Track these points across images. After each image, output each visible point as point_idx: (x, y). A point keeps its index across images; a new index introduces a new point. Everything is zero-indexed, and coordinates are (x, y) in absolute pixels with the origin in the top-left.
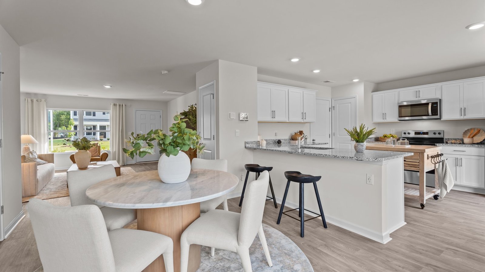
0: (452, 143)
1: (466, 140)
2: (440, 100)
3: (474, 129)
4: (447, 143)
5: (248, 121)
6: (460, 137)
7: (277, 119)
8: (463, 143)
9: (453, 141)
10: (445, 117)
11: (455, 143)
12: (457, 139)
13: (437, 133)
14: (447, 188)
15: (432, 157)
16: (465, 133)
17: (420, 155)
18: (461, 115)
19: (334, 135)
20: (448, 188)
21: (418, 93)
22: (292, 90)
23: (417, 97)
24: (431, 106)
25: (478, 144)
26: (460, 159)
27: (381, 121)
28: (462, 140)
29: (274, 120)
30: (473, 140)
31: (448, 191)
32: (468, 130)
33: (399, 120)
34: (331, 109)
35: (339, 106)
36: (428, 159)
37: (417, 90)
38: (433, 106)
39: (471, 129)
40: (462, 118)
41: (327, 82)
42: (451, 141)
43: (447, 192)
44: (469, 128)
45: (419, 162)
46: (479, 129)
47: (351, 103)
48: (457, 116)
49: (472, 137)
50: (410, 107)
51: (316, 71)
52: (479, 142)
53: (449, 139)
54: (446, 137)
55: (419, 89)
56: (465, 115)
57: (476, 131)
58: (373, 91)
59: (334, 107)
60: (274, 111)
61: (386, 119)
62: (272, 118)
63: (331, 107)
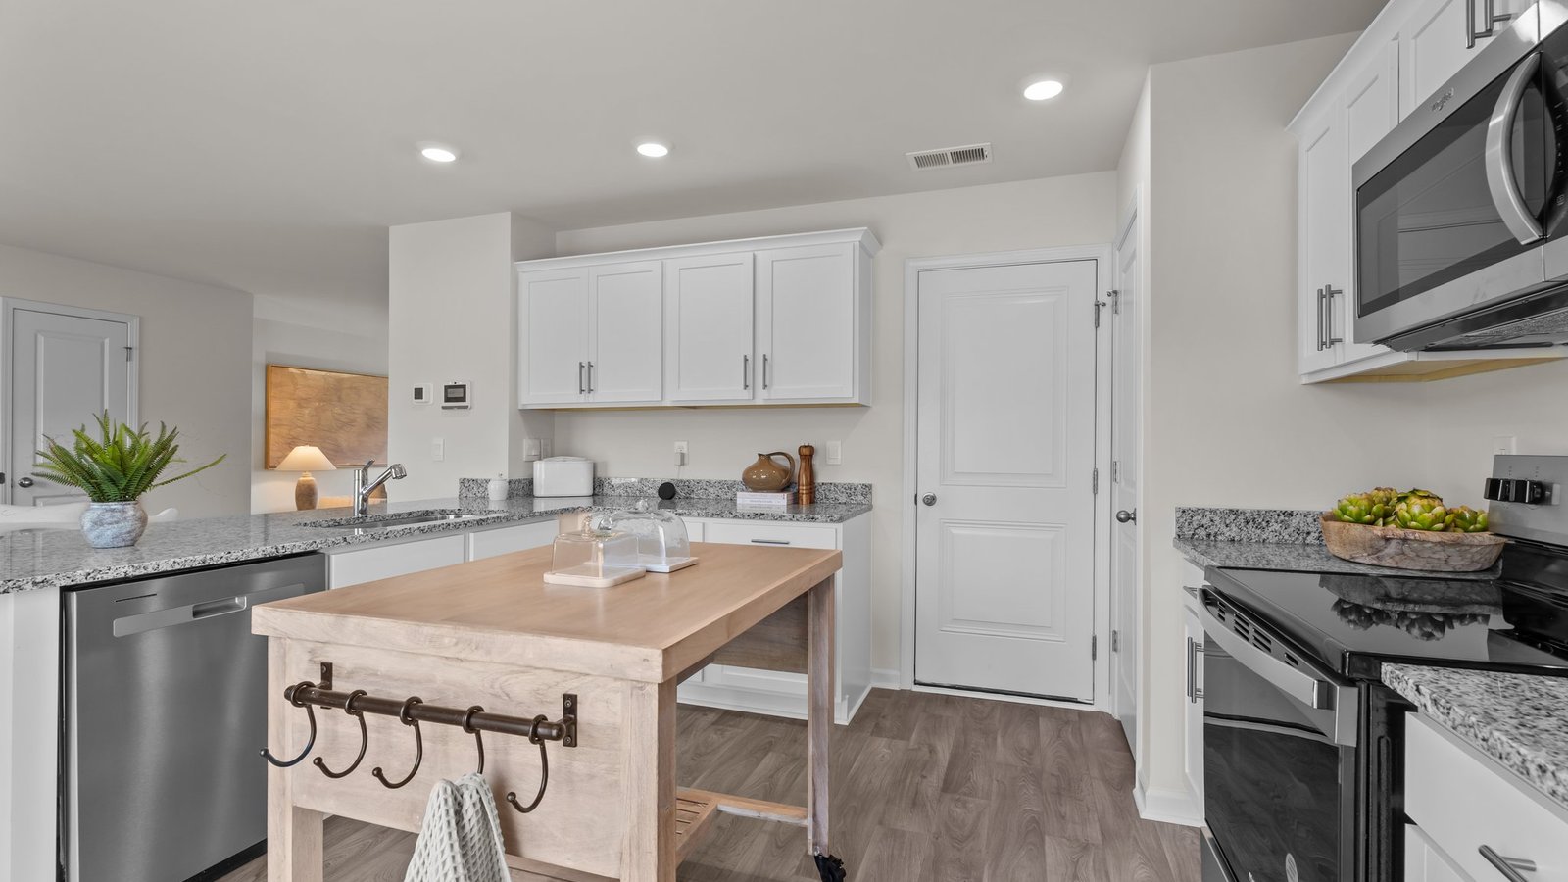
5: (467, 407)
19: (1115, 480)
23: (1473, 41)
27: (1325, 361)
59: (1115, 292)
60: (590, 366)
61: (1340, 340)
62: (582, 391)
63: (1103, 298)
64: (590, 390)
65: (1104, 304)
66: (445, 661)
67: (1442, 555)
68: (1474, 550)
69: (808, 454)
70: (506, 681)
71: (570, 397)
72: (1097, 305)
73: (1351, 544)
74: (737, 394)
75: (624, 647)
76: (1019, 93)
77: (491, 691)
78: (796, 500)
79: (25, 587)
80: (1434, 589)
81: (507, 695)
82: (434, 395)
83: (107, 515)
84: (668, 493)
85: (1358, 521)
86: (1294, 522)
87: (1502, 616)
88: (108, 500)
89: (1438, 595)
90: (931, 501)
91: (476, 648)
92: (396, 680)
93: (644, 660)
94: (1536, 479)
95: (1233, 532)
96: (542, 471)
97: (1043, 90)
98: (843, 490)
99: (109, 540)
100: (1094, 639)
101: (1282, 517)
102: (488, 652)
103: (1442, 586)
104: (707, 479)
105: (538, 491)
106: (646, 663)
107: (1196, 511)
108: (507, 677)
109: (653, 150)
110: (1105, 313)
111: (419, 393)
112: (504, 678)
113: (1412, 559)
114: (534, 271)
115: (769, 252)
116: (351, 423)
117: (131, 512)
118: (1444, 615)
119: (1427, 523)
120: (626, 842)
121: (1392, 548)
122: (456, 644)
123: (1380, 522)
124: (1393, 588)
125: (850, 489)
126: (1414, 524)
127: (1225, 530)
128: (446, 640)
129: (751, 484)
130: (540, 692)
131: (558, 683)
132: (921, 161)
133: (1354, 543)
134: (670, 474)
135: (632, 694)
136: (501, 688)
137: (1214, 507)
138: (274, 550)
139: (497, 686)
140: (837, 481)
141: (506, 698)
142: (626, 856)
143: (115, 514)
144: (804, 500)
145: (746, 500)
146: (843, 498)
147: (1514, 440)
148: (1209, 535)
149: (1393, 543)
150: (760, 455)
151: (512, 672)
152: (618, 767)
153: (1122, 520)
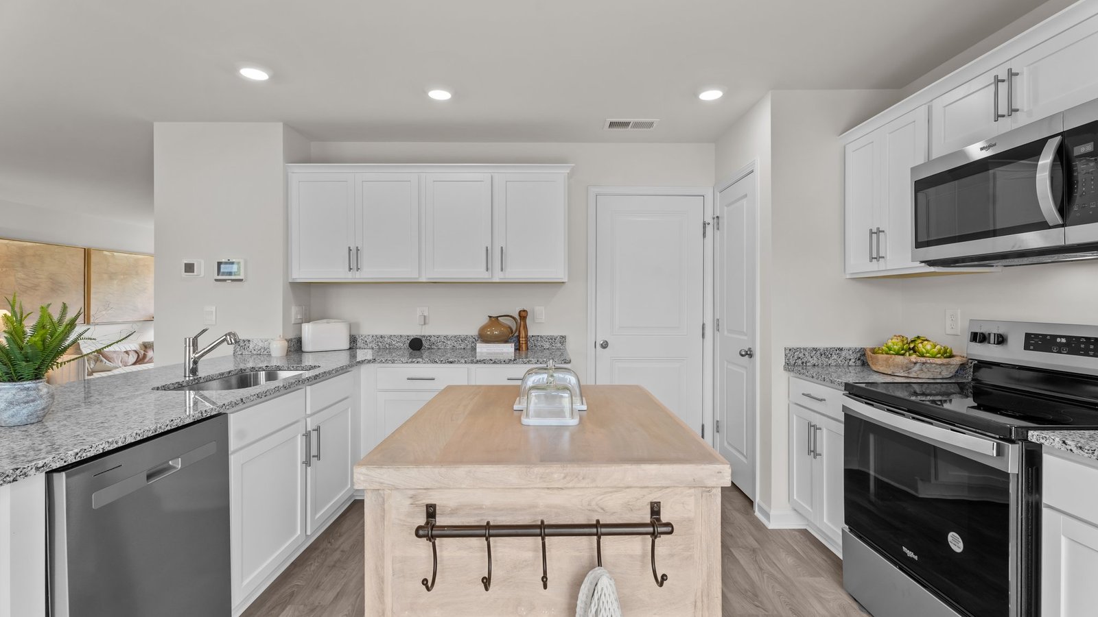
5: (241, 280)
19: (718, 329)
23: (998, 117)
27: (869, 267)
29: (358, 277)
35: (727, 213)
37: (1003, 70)
47: (746, 195)
58: (847, 130)
59: (718, 217)
60: (358, 250)
61: (883, 257)
62: (350, 269)
63: (709, 219)
64: (358, 269)
65: (709, 224)
66: (546, 491)
67: (939, 370)
68: (952, 366)
69: (523, 315)
70: (601, 500)
71: (339, 273)
72: (704, 224)
73: (894, 366)
74: (479, 274)
75: (703, 466)
76: (696, 95)
77: (589, 508)
78: (518, 349)
79: (29, 473)
80: (936, 388)
81: (602, 509)
82: (205, 269)
83: (23, 394)
84: (416, 345)
85: (898, 354)
86: (843, 354)
87: (972, 399)
88: (20, 379)
89: (938, 391)
90: (605, 345)
91: (583, 479)
92: (502, 510)
93: (718, 472)
94: (998, 333)
95: (814, 361)
96: (308, 330)
97: (711, 95)
98: (547, 340)
99: (24, 418)
100: (703, 426)
101: (838, 352)
102: (594, 480)
103: (938, 386)
104: (445, 334)
105: (307, 347)
106: (720, 474)
107: (796, 350)
108: (603, 496)
109: (440, 95)
110: (709, 229)
111: (189, 268)
112: (600, 498)
113: (926, 373)
114: (302, 173)
115: (503, 174)
116: (35, 287)
117: (45, 390)
118: (941, 401)
119: (934, 354)
120: (699, 594)
121: (917, 367)
122: (565, 478)
123: (907, 354)
124: (917, 389)
125: (552, 339)
126: (928, 355)
127: (811, 359)
128: (556, 476)
129: (484, 337)
130: (630, 504)
131: (644, 496)
132: (612, 125)
133: (896, 365)
134: (415, 332)
135: (702, 496)
136: (597, 505)
137: (805, 347)
138: (200, 414)
139: (593, 503)
140: (542, 334)
141: (602, 511)
142: (699, 604)
143: (31, 393)
144: (524, 348)
145: (483, 349)
146: (547, 345)
147: (959, 311)
148: (803, 363)
149: (918, 365)
150: (490, 317)
151: (606, 493)
152: (692, 545)
153: (742, 355)
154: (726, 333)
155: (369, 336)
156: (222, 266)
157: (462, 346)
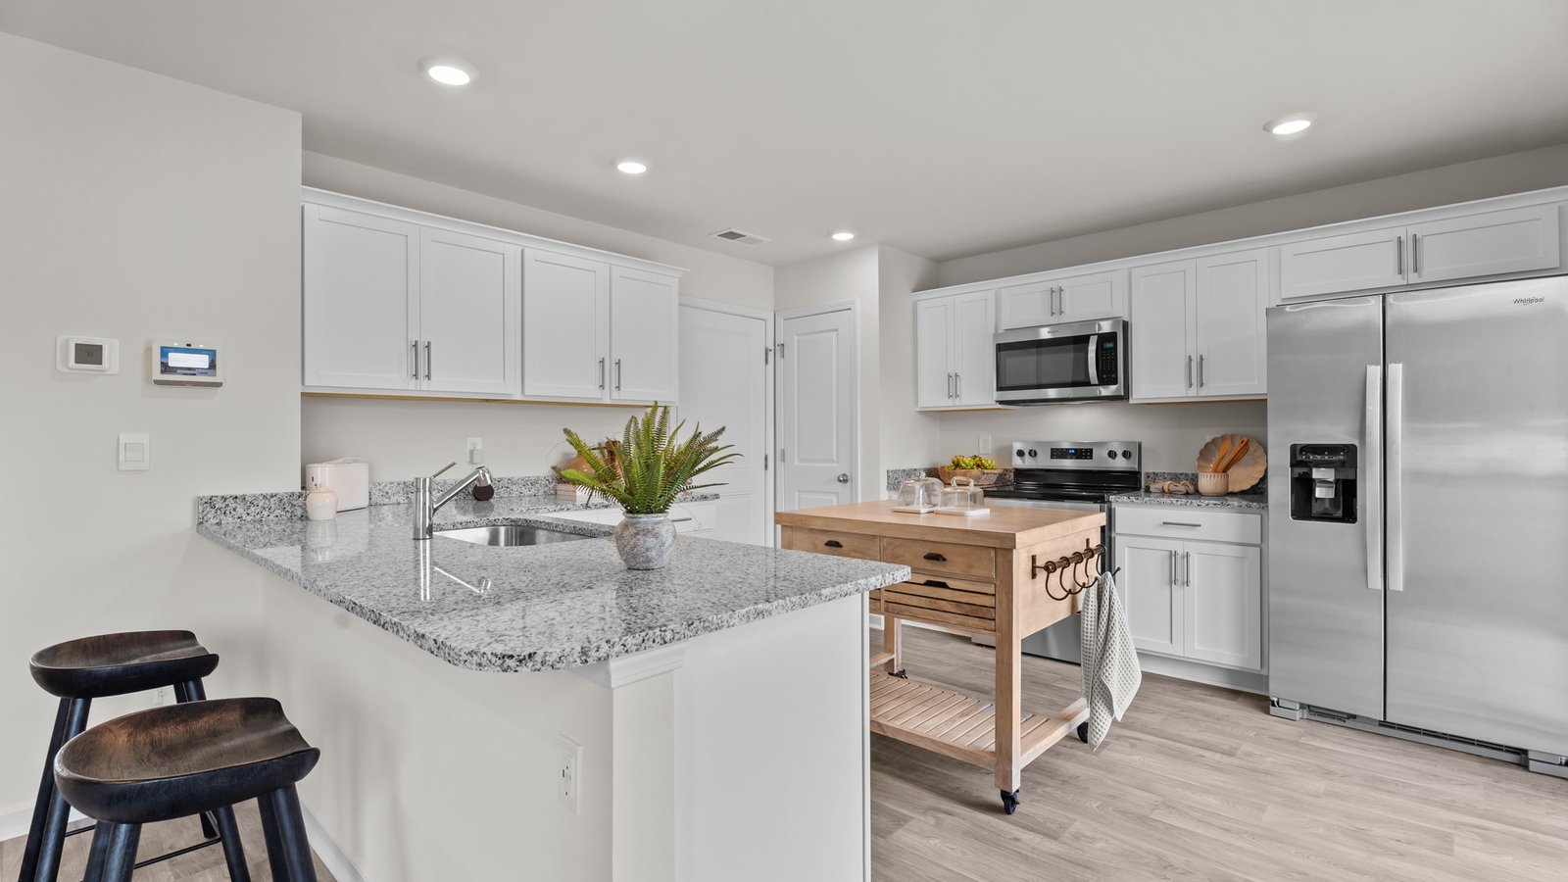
0: (1163, 492)
1: (1208, 482)
2: (1126, 326)
3: (1232, 437)
4: (1148, 490)
5: (219, 385)
6: (1189, 469)
7: (441, 384)
8: (1197, 493)
9: (1167, 485)
10: (1140, 392)
11: (1171, 493)
12: (1181, 474)
13: (1119, 453)
14: (1111, 705)
15: (1050, 568)
16: (1205, 453)
17: (1000, 559)
18: (1191, 385)
19: (783, 460)
20: (1114, 703)
21: (1056, 295)
22: (542, 252)
23: (1053, 314)
24: (1095, 347)
25: (1242, 494)
26: (1183, 557)
27: (944, 403)
28: (1194, 479)
29: (425, 388)
30: (1227, 481)
31: (1119, 715)
32: (1214, 441)
33: (1001, 402)
34: (771, 355)
35: (798, 341)
36: (1034, 576)
37: (1055, 285)
38: (1102, 346)
39: (1223, 438)
40: (1193, 394)
41: (732, 236)
42: (1159, 485)
43: (1115, 722)
44: (1217, 433)
45: (994, 595)
46: (1246, 440)
47: (836, 330)
48: (1176, 389)
49: (1225, 471)
50: (1034, 350)
51: (632, 168)
52: (1247, 487)
53: (1157, 474)
54: (1146, 469)
55: (1062, 283)
56: (1202, 385)
57: (1238, 445)
58: (916, 290)
59: (783, 345)
60: (429, 346)
61: (959, 396)
62: (417, 376)
63: (771, 346)
65: (771, 350)
72: (767, 350)
123: (975, 468)
147: (990, 436)
153: (840, 481)
154: (796, 463)
155: (392, 483)
156: (171, 355)
157: (533, 492)
